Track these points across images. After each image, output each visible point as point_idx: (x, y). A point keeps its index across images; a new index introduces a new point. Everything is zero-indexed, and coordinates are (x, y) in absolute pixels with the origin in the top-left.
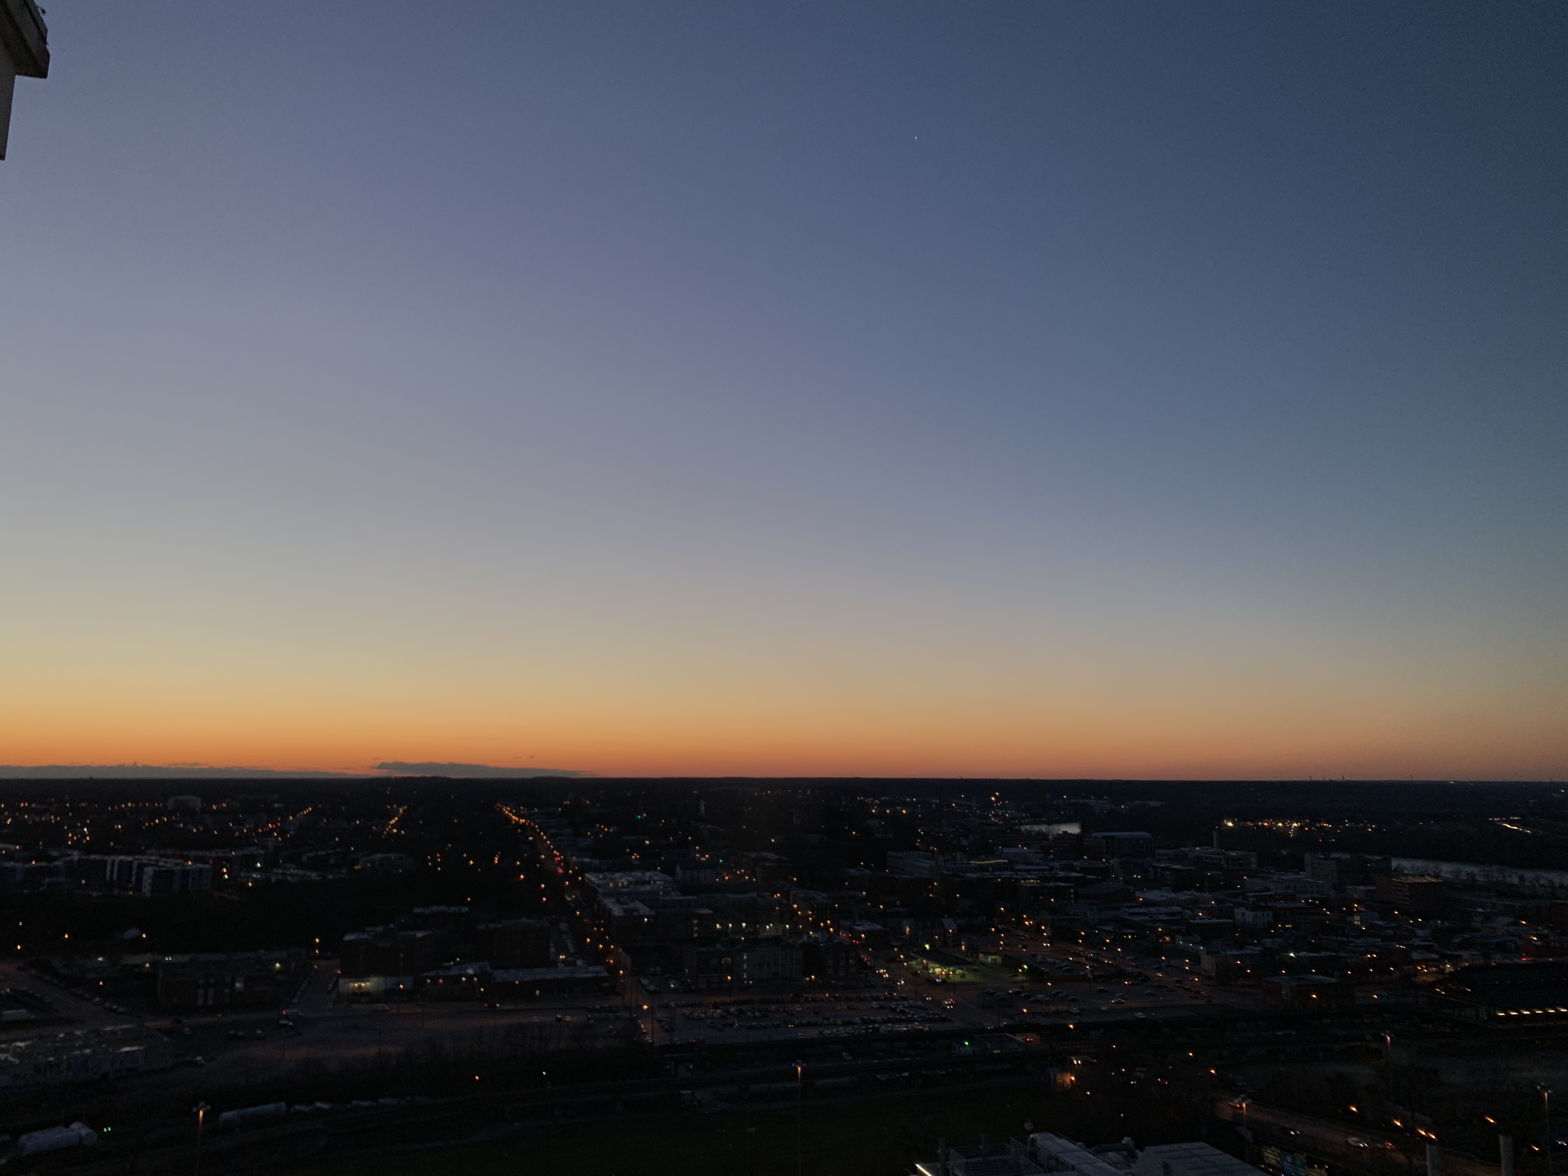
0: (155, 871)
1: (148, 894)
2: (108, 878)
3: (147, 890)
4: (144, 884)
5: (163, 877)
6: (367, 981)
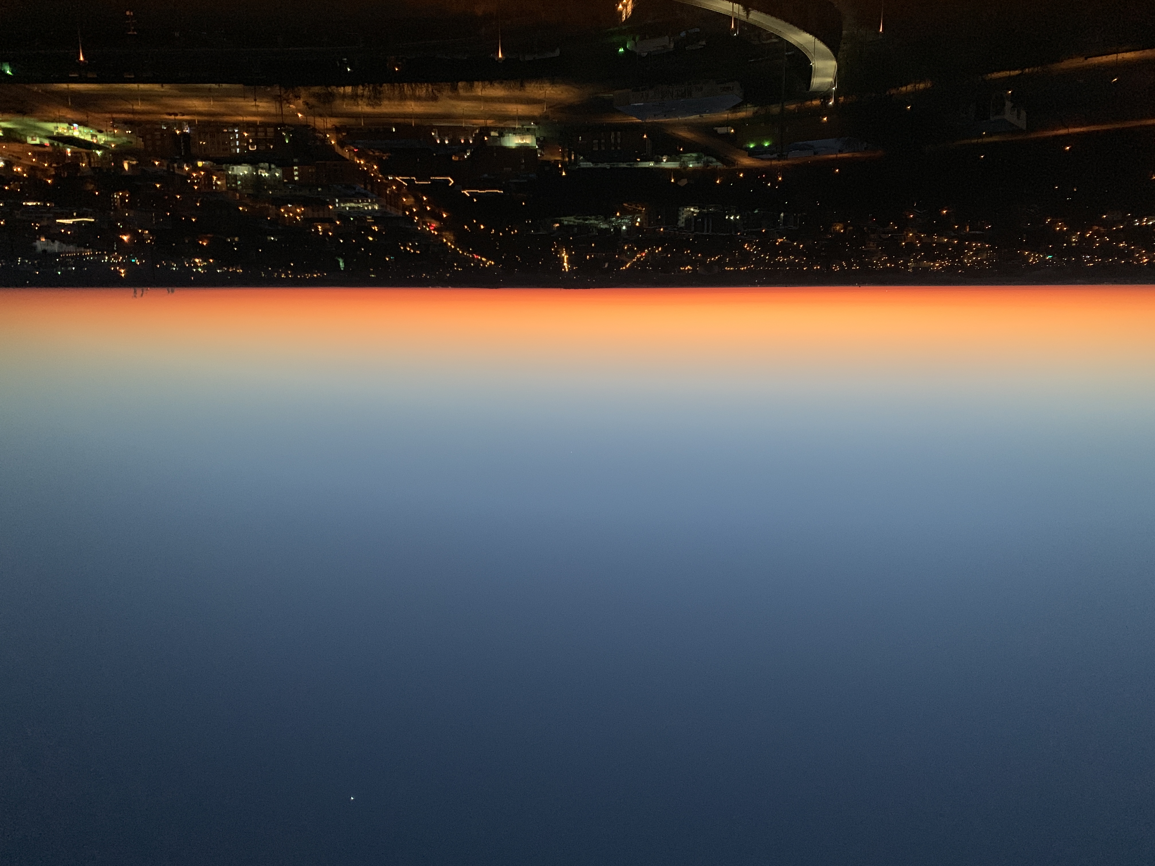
2: (710, 220)
6: (517, 144)
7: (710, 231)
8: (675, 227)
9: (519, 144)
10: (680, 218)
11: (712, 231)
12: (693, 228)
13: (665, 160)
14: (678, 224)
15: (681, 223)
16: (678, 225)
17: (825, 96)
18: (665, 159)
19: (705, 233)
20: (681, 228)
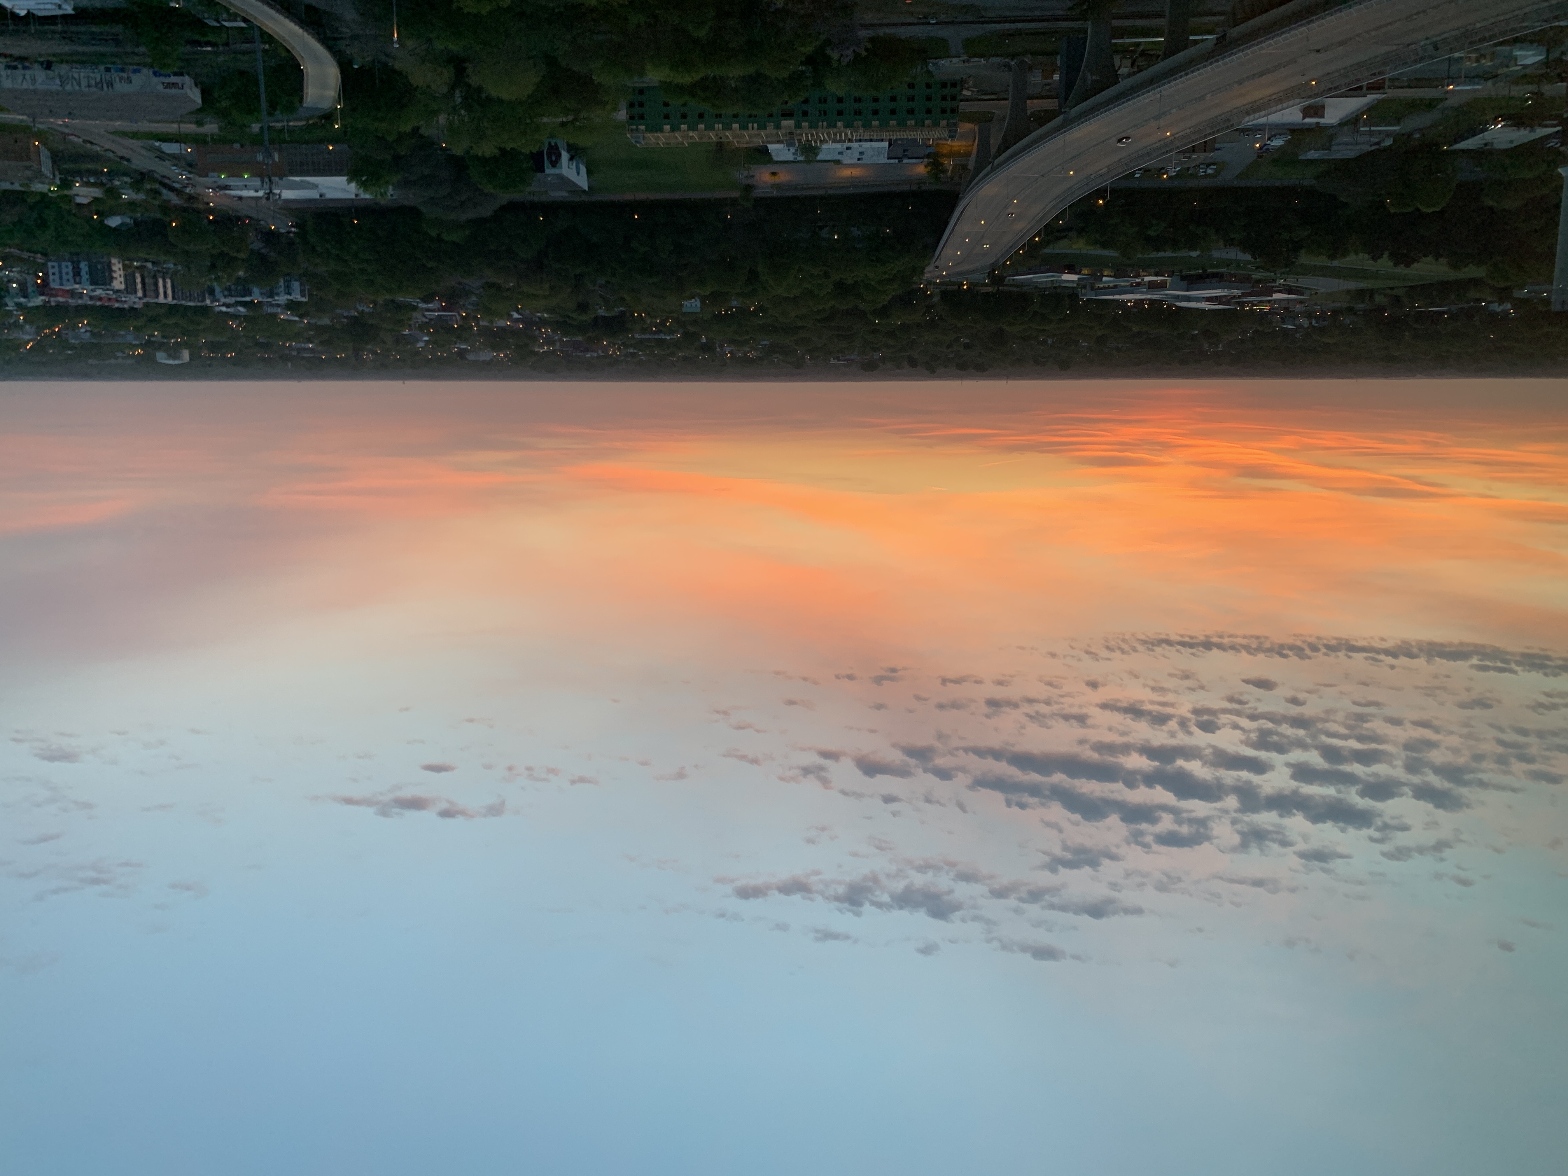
0: (110, 285)
1: (114, 261)
2: (169, 282)
3: (117, 266)
4: (122, 272)
5: (101, 277)
7: (170, 298)
8: (108, 290)
10: (114, 275)
11: (174, 298)
12: (140, 294)
13: (77, 185)
14: (112, 284)
15: (118, 283)
16: (114, 287)
17: (329, 117)
18: (78, 182)
19: (161, 299)
20: (118, 291)
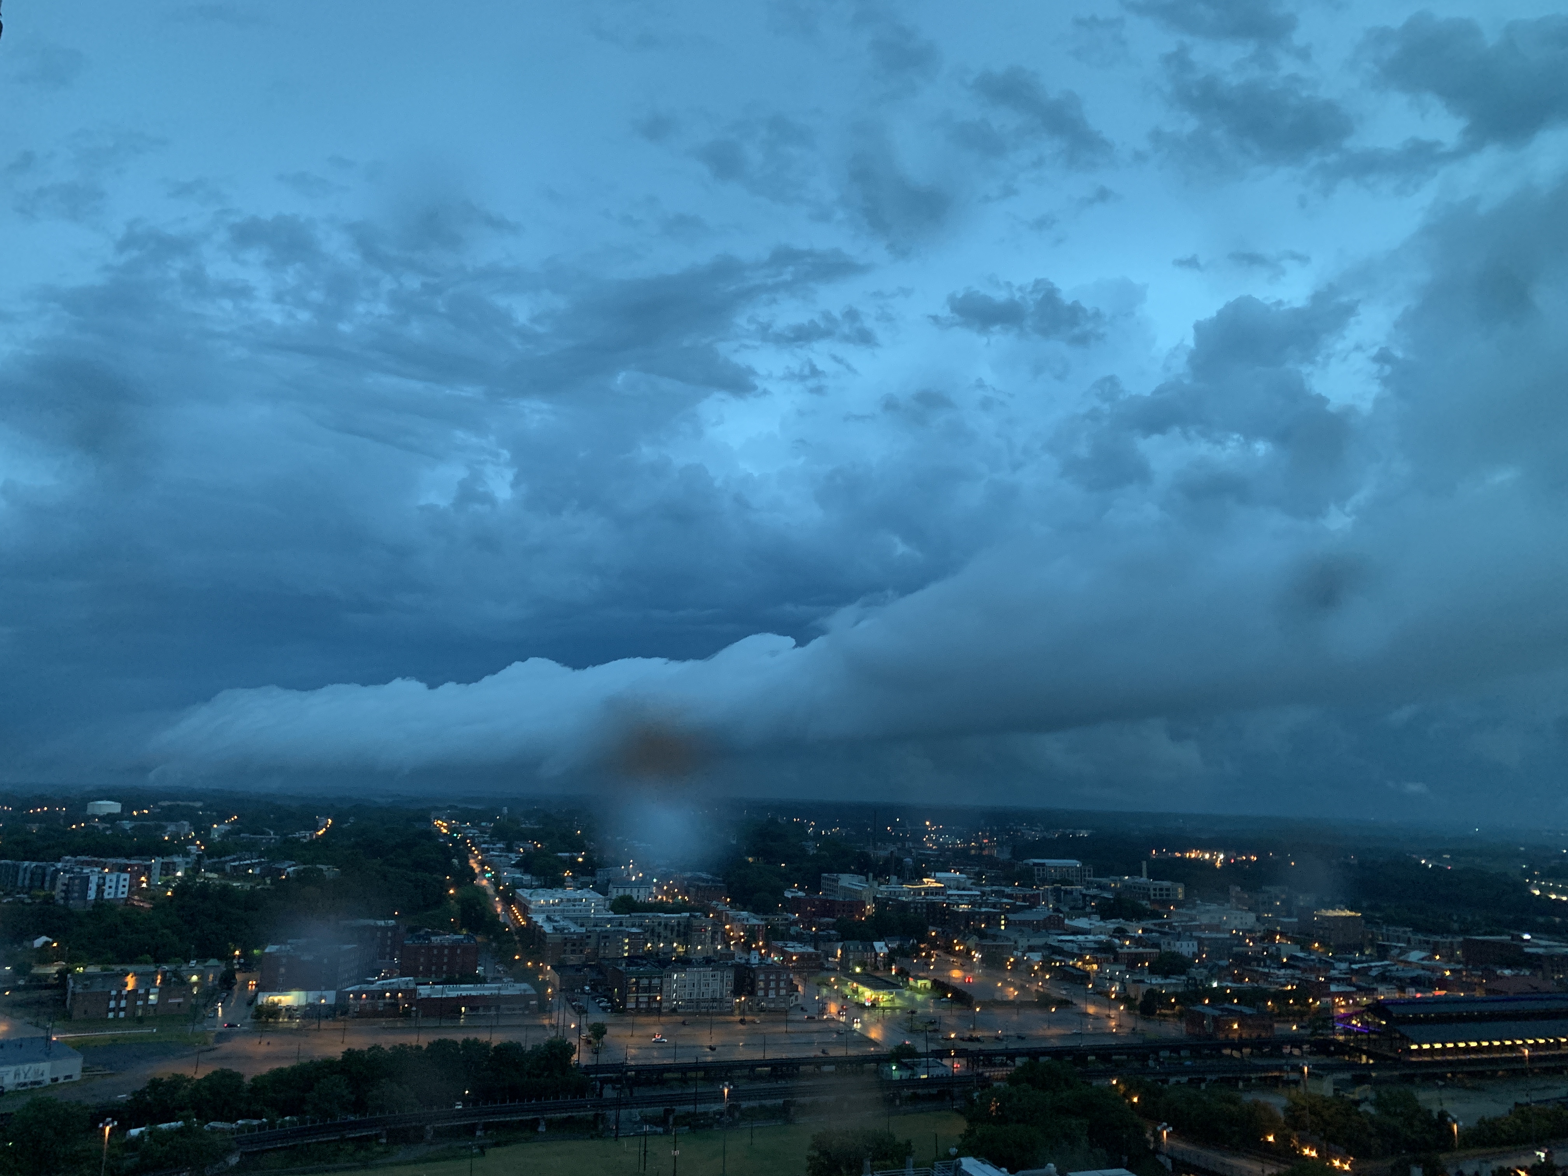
0: (69, 878)
3: (60, 896)
4: (57, 891)
5: (77, 884)
6: (288, 995)
9: (285, 995)
